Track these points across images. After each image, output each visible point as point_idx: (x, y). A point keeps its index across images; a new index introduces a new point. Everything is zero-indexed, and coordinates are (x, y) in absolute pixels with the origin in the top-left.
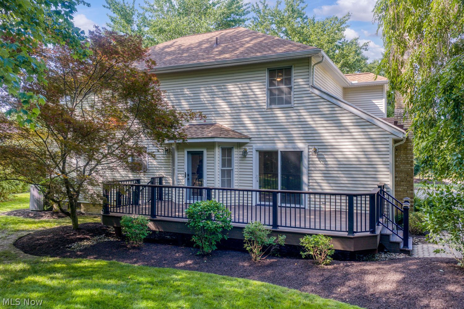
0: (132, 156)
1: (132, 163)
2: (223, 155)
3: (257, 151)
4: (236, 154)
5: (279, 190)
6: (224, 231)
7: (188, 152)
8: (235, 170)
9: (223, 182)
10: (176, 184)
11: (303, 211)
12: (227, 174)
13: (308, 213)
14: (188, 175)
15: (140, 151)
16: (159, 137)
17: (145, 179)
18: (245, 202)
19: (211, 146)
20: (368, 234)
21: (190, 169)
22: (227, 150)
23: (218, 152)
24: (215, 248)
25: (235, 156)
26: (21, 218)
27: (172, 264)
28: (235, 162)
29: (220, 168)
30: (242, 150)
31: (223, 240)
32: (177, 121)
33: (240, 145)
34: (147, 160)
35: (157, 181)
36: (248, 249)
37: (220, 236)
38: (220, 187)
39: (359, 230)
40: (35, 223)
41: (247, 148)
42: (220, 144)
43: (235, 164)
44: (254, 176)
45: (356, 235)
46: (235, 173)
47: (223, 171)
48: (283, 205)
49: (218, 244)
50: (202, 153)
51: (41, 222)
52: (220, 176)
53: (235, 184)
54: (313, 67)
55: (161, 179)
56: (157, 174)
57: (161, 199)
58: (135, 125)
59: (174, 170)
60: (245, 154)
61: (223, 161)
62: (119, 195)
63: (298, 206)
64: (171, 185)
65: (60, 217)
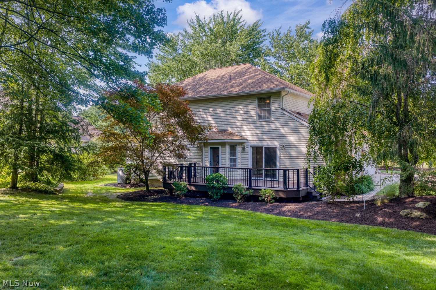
0: (178, 150)
1: (178, 154)
2: (231, 149)
3: (251, 147)
4: (239, 149)
5: (264, 168)
6: (224, 188)
7: (211, 148)
8: (238, 158)
9: (231, 165)
10: (203, 166)
11: (277, 182)
12: (233, 160)
13: (280, 183)
14: (211, 162)
15: (183, 147)
16: (193, 139)
17: (185, 163)
18: (244, 177)
19: (223, 144)
20: (296, 189)
21: (212, 158)
22: (233, 147)
23: (228, 148)
24: (219, 197)
25: (238, 150)
26: (114, 187)
27: (199, 204)
28: (238, 153)
29: (229, 157)
30: (242, 146)
31: (223, 193)
32: (202, 131)
33: (241, 144)
34: (187, 153)
35: (193, 165)
36: (235, 197)
37: (222, 191)
38: (229, 167)
39: (290, 187)
40: (122, 189)
41: (245, 145)
42: (229, 143)
43: (238, 155)
44: (249, 162)
45: (288, 190)
46: (238, 160)
47: (231, 159)
48: (266, 179)
49: (221, 195)
50: (218, 148)
51: (126, 189)
52: (229, 162)
53: (238, 165)
54: (283, 96)
55: (195, 164)
56: (193, 161)
57: (195, 176)
58: (180, 132)
59: (202, 159)
60: (244, 149)
61: (231, 153)
62: (171, 173)
63: (275, 179)
64: (201, 166)
65: (136, 187)
